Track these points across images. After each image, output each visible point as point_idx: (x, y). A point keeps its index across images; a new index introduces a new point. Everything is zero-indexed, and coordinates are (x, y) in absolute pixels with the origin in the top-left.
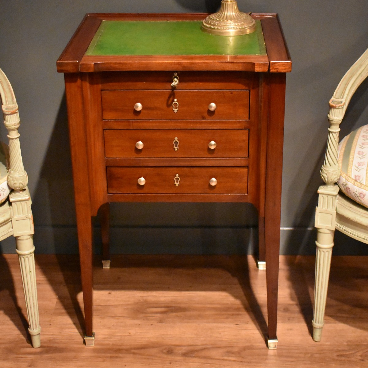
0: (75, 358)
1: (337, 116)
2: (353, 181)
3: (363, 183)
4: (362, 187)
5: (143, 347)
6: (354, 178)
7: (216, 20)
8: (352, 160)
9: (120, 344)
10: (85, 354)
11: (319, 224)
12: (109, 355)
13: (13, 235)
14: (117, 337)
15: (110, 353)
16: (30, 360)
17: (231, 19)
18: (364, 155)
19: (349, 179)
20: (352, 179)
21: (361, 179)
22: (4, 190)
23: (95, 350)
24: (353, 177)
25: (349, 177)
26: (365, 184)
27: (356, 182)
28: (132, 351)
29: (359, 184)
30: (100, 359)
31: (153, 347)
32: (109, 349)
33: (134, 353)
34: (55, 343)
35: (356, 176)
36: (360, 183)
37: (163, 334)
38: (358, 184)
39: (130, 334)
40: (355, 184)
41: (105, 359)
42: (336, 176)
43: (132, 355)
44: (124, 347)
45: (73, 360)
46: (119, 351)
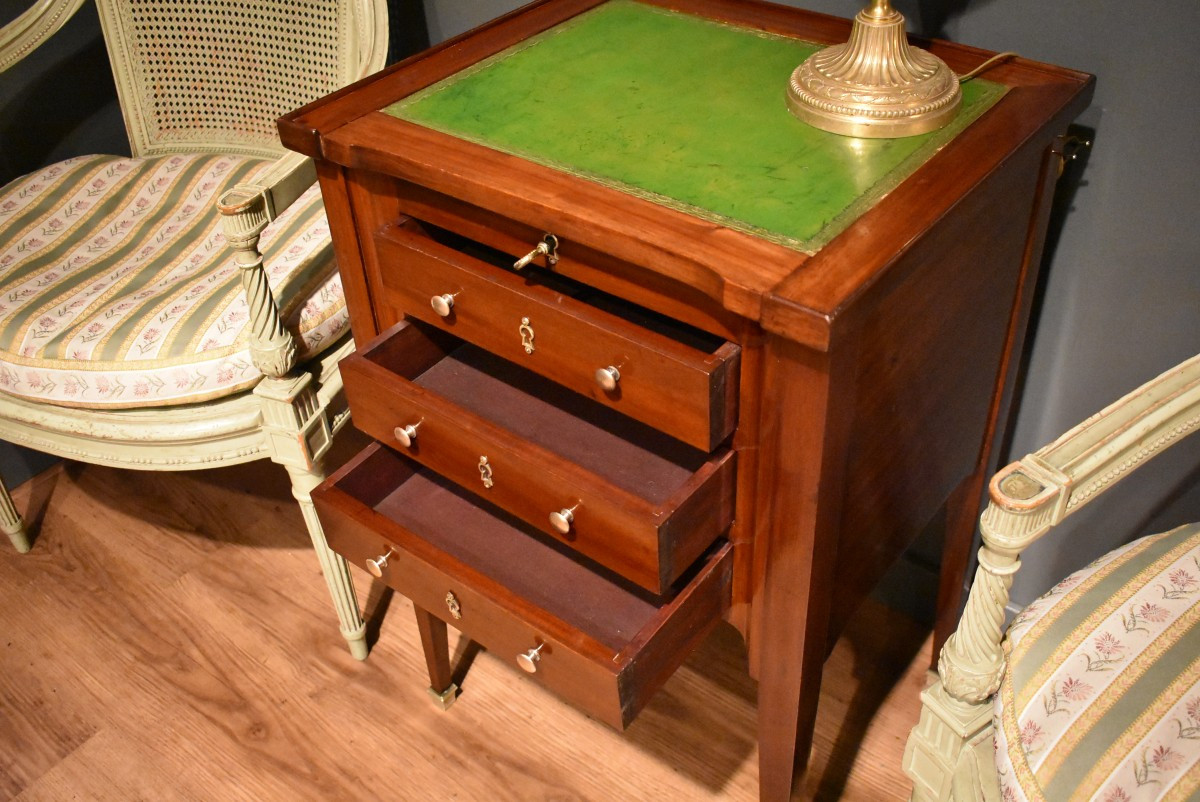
0: (394, 721)
1: (1003, 533)
2: (1015, 734)
3: (1031, 765)
4: (1022, 778)
5: (523, 768)
6: (1022, 728)
7: (824, 74)
8: (1064, 656)
9: (491, 733)
10: (416, 723)
11: (911, 769)
12: (451, 748)
13: (269, 459)
14: (502, 714)
15: (457, 746)
16: (325, 680)
17: (865, 82)
18: (1111, 657)
19: (1010, 720)
20: (1016, 724)
21: (1034, 747)
22: (245, 367)
23: (439, 723)
24: (1022, 720)
25: (1014, 712)
26: (1034, 771)
27: (1016, 746)
28: (499, 765)
29: (1021, 760)
30: (429, 751)
31: (542, 779)
32: (465, 736)
33: (496, 773)
34: (395, 666)
35: (1031, 725)
36: (1025, 756)
37: (587, 757)
38: (1019, 755)
39: (531, 718)
40: (1012, 750)
41: (438, 754)
42: (974, 689)
43: (487, 773)
44: (492, 746)
45: (388, 724)
46: (476, 749)
